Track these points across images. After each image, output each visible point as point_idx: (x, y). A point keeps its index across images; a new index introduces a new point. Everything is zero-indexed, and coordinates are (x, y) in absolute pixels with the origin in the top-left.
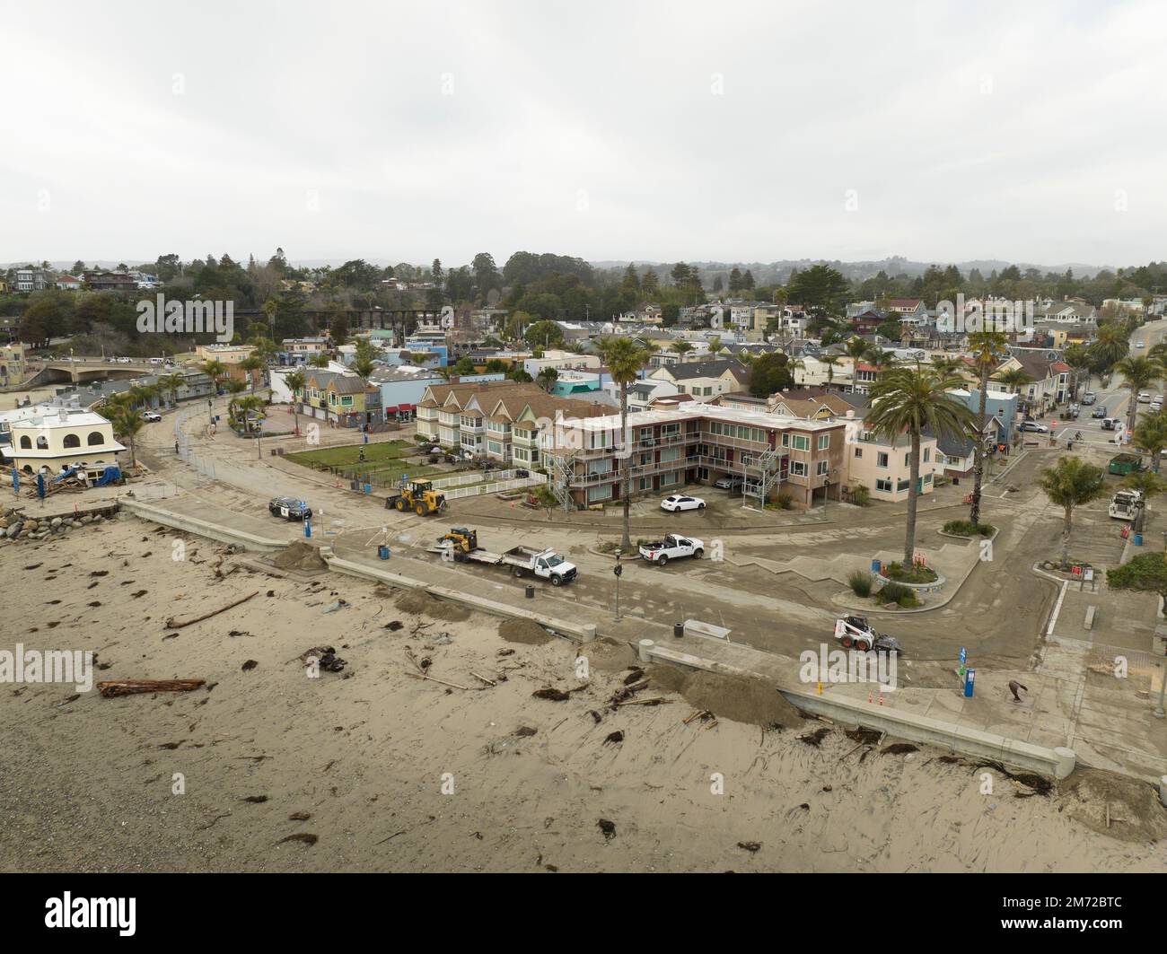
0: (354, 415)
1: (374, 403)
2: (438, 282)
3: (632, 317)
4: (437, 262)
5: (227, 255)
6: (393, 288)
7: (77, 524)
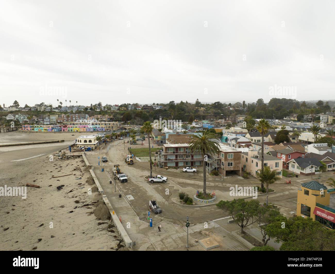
0: (158, 141)
1: (164, 138)
2: (244, 107)
3: (288, 118)
4: (244, 102)
5: (182, 101)
6: (229, 109)
7: (72, 158)
